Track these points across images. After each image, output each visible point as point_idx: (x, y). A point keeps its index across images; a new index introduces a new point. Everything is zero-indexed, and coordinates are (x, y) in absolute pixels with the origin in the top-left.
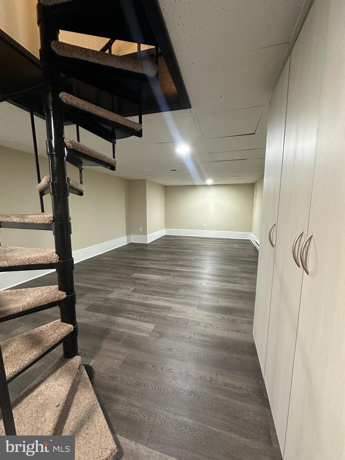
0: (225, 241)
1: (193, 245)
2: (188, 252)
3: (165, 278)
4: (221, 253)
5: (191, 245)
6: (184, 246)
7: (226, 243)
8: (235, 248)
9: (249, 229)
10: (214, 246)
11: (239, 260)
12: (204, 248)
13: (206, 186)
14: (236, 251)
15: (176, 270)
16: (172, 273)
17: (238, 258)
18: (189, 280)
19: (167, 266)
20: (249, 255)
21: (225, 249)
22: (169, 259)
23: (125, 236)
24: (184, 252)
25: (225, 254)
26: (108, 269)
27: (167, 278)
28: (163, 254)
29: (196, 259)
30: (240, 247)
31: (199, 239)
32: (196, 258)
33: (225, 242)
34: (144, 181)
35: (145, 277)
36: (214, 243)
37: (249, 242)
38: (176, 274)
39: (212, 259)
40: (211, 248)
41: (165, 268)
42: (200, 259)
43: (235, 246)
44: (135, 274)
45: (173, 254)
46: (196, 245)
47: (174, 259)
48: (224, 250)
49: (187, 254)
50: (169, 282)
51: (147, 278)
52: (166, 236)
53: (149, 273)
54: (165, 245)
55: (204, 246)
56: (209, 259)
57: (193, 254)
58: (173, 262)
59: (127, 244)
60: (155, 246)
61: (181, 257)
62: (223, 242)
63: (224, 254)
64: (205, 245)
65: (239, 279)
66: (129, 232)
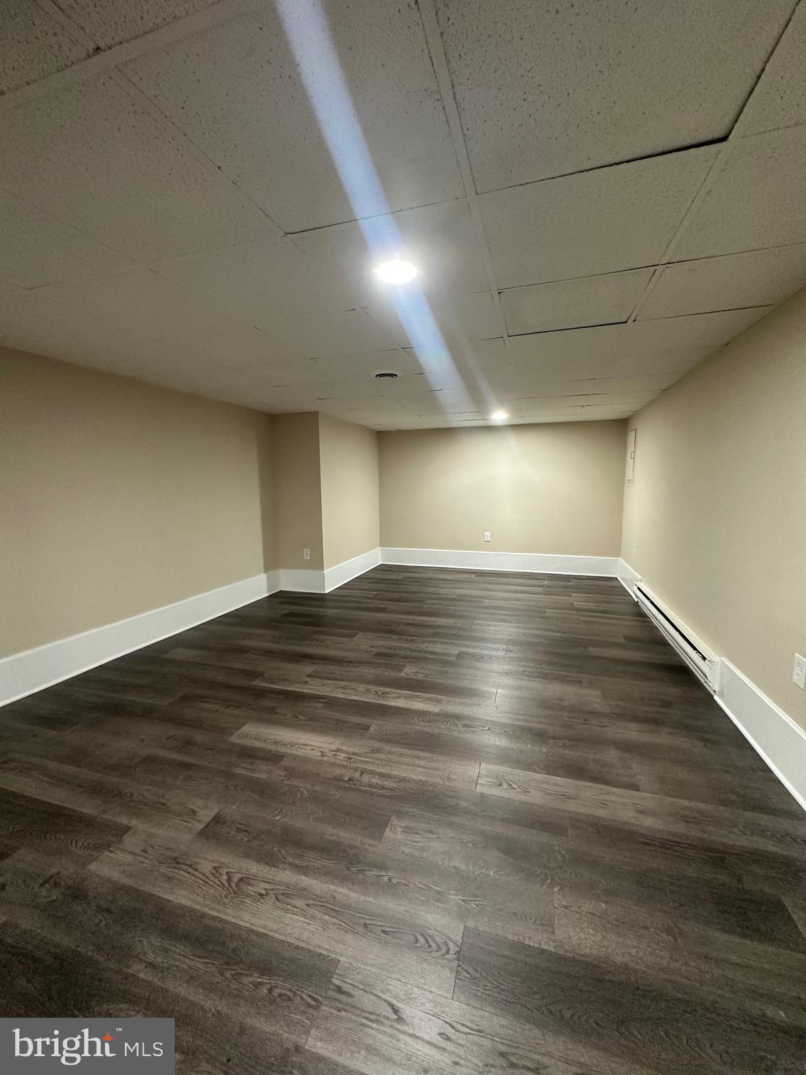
0: (546, 583)
1: (454, 599)
2: (440, 627)
3: (344, 748)
4: (538, 629)
5: (449, 599)
6: (429, 601)
7: (547, 589)
8: (577, 610)
9: (614, 547)
10: (517, 600)
11: (598, 658)
12: (487, 608)
13: (490, 429)
14: (582, 618)
15: (391, 707)
16: (375, 725)
17: (593, 651)
18: (430, 760)
19: (362, 688)
20: (626, 638)
21: (550, 612)
22: (377, 654)
23: (259, 573)
24: (427, 626)
25: (551, 634)
26: (164, 702)
27: (351, 750)
28: (361, 635)
29: (460, 655)
30: (592, 606)
31: (473, 576)
32: (464, 649)
33: (547, 587)
34: (314, 415)
35: (275, 743)
36: (516, 592)
37: (615, 587)
38: (391, 725)
39: (512, 655)
40: (506, 609)
41: (354, 698)
42: (473, 655)
43: (578, 600)
44: (248, 729)
45: (391, 632)
46: (461, 599)
47: (391, 656)
48: (547, 618)
49: (434, 635)
50: (356, 770)
51: (283, 750)
52: (383, 568)
53: (294, 725)
54: (375, 598)
55: (487, 602)
56: (503, 653)
57: (454, 631)
58: (386, 666)
59: (267, 595)
60: (346, 601)
61: (413, 646)
62: (539, 586)
63: (547, 630)
64: (489, 598)
65: (611, 755)
66: (272, 562)
